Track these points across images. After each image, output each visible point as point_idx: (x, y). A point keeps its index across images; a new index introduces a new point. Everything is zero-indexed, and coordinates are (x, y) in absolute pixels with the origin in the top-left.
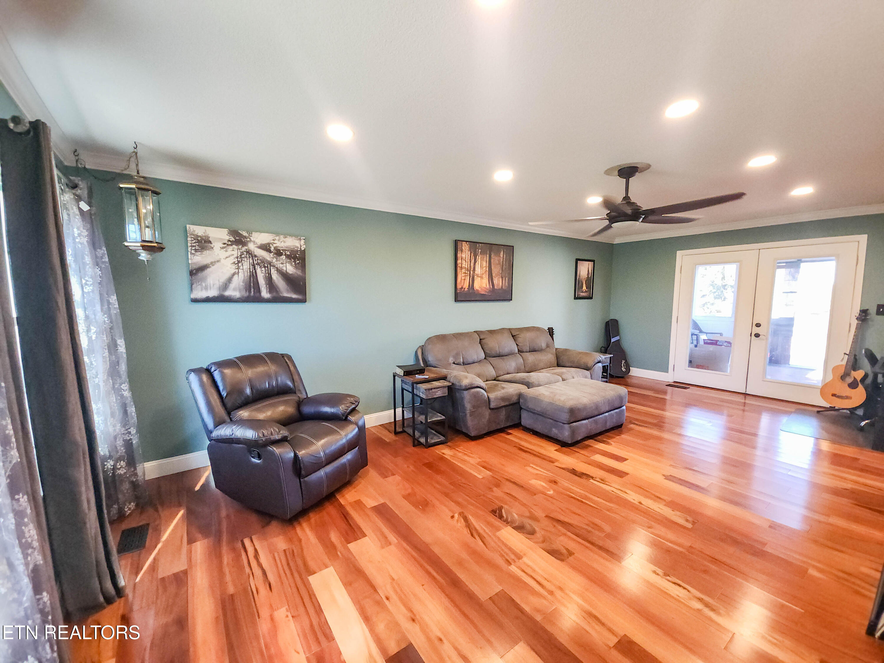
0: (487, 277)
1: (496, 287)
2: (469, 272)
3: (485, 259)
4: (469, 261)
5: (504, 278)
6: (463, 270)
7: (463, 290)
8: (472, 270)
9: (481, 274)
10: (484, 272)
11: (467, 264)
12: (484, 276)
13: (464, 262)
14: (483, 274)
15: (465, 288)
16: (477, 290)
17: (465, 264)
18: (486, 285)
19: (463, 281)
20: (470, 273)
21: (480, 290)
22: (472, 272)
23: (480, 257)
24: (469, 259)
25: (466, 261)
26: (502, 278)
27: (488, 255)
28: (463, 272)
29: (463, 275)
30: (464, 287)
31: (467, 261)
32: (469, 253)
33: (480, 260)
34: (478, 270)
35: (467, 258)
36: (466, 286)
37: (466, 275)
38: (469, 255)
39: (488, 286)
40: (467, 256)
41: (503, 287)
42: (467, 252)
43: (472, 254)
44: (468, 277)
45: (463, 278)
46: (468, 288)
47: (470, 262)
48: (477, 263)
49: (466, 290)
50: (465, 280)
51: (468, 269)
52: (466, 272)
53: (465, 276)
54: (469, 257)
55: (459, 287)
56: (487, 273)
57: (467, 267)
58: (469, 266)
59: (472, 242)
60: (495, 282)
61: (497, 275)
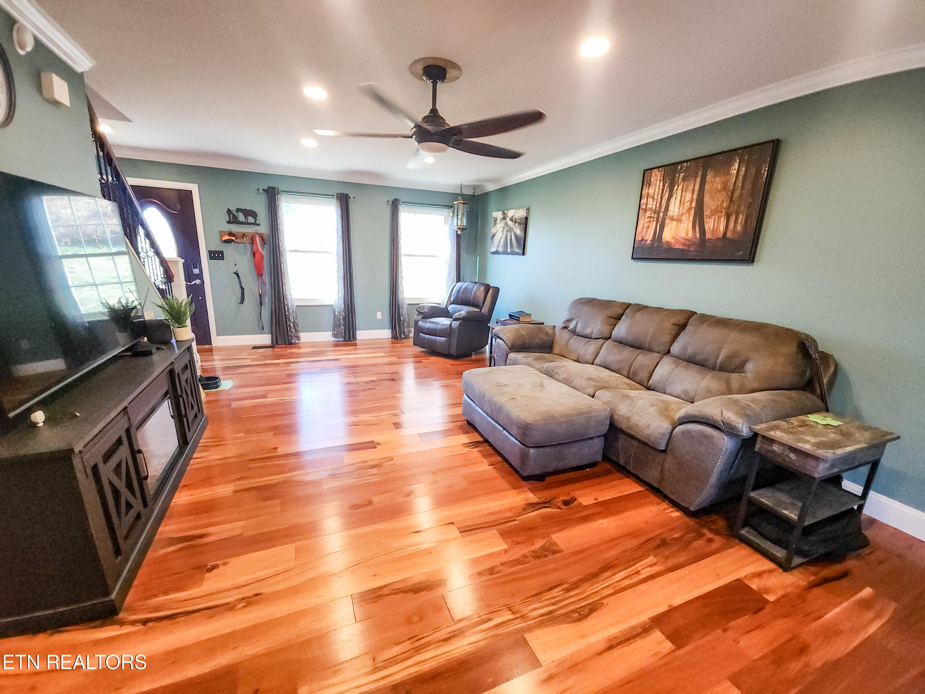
0: (691, 219)
1: (708, 236)
2: (656, 215)
3: (691, 187)
4: (659, 197)
5: (733, 218)
6: (648, 214)
7: (643, 243)
8: (663, 210)
9: (678, 215)
10: (685, 211)
11: (655, 203)
12: (684, 218)
13: (650, 201)
14: (682, 215)
15: (646, 241)
16: (667, 243)
17: (651, 203)
18: (687, 234)
19: (644, 230)
20: (658, 216)
21: (672, 241)
22: (661, 215)
23: (681, 187)
24: (660, 193)
25: (653, 198)
26: (728, 217)
27: (698, 180)
28: (646, 216)
29: (646, 220)
30: (647, 238)
31: (656, 198)
32: (661, 184)
33: (679, 192)
34: (674, 209)
35: (656, 194)
36: (649, 237)
37: (652, 219)
38: (661, 188)
39: (690, 234)
40: (657, 190)
41: (729, 235)
42: (658, 185)
43: (667, 185)
44: (655, 223)
45: (646, 225)
46: (651, 240)
47: (662, 198)
48: (673, 200)
49: (648, 242)
50: (648, 227)
51: (655, 210)
52: (653, 215)
53: (650, 222)
54: (660, 190)
55: (639, 238)
56: (692, 212)
57: (654, 207)
58: (658, 205)
59: (667, 165)
60: (709, 225)
61: (715, 212)
